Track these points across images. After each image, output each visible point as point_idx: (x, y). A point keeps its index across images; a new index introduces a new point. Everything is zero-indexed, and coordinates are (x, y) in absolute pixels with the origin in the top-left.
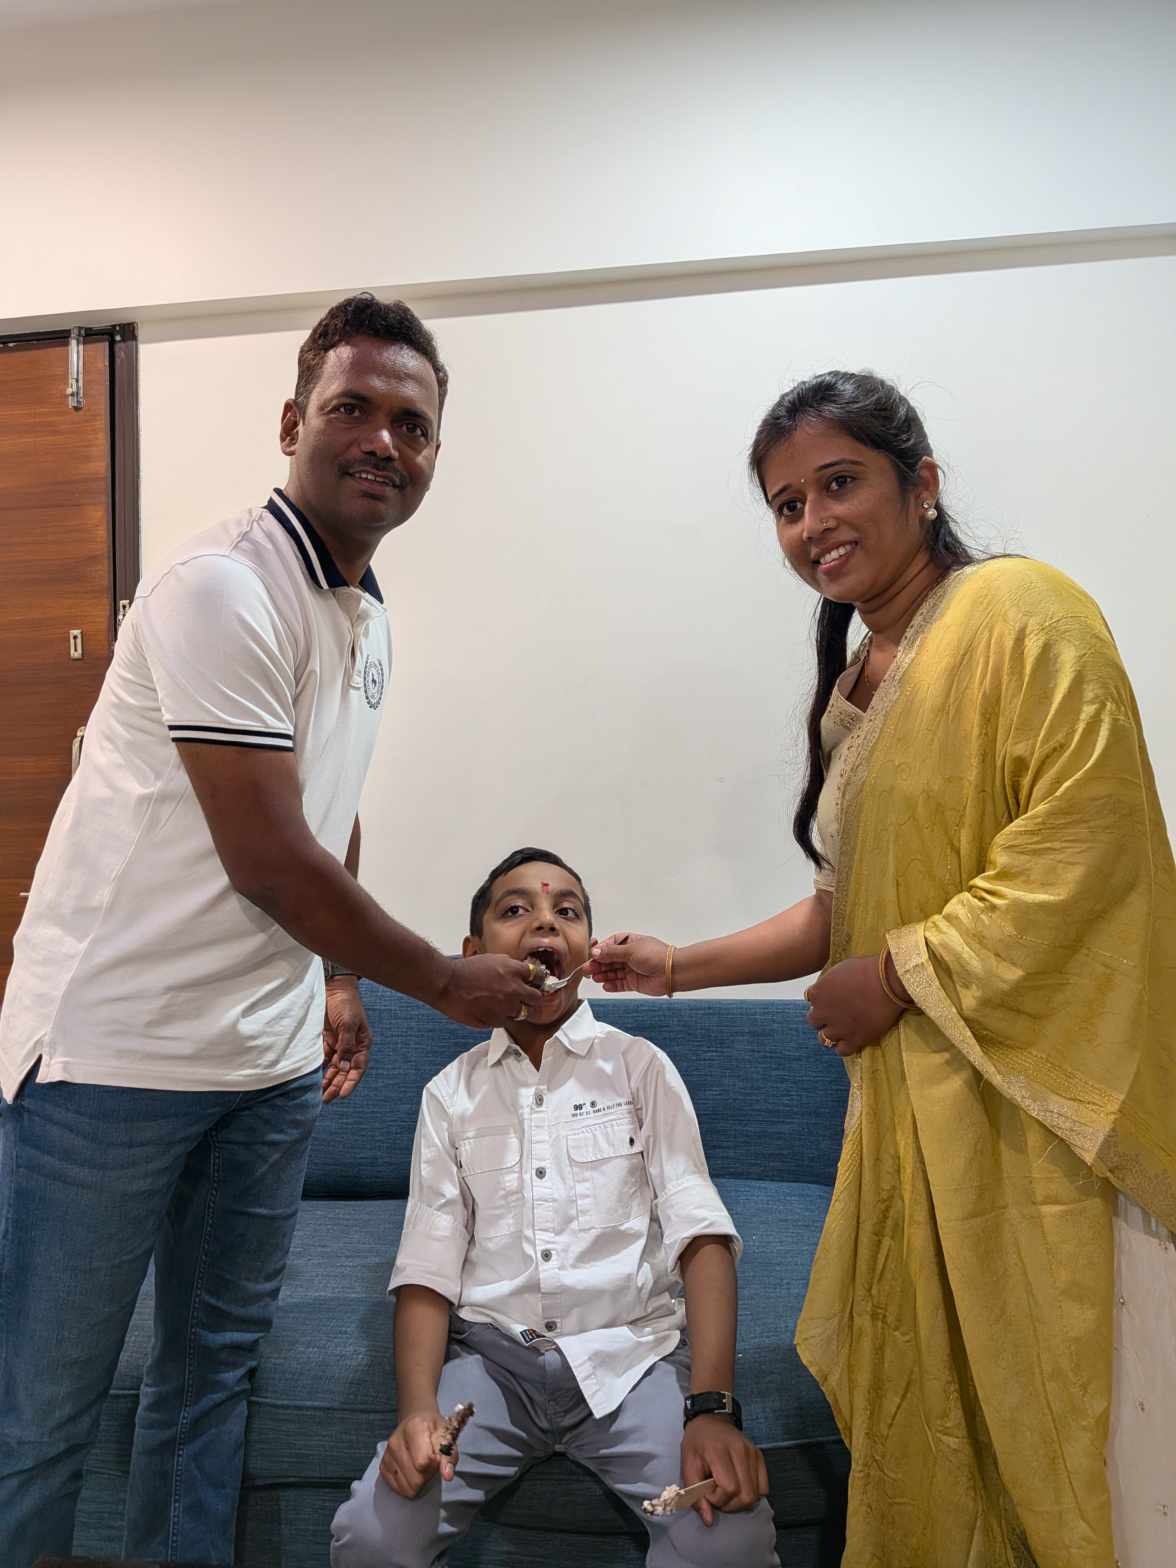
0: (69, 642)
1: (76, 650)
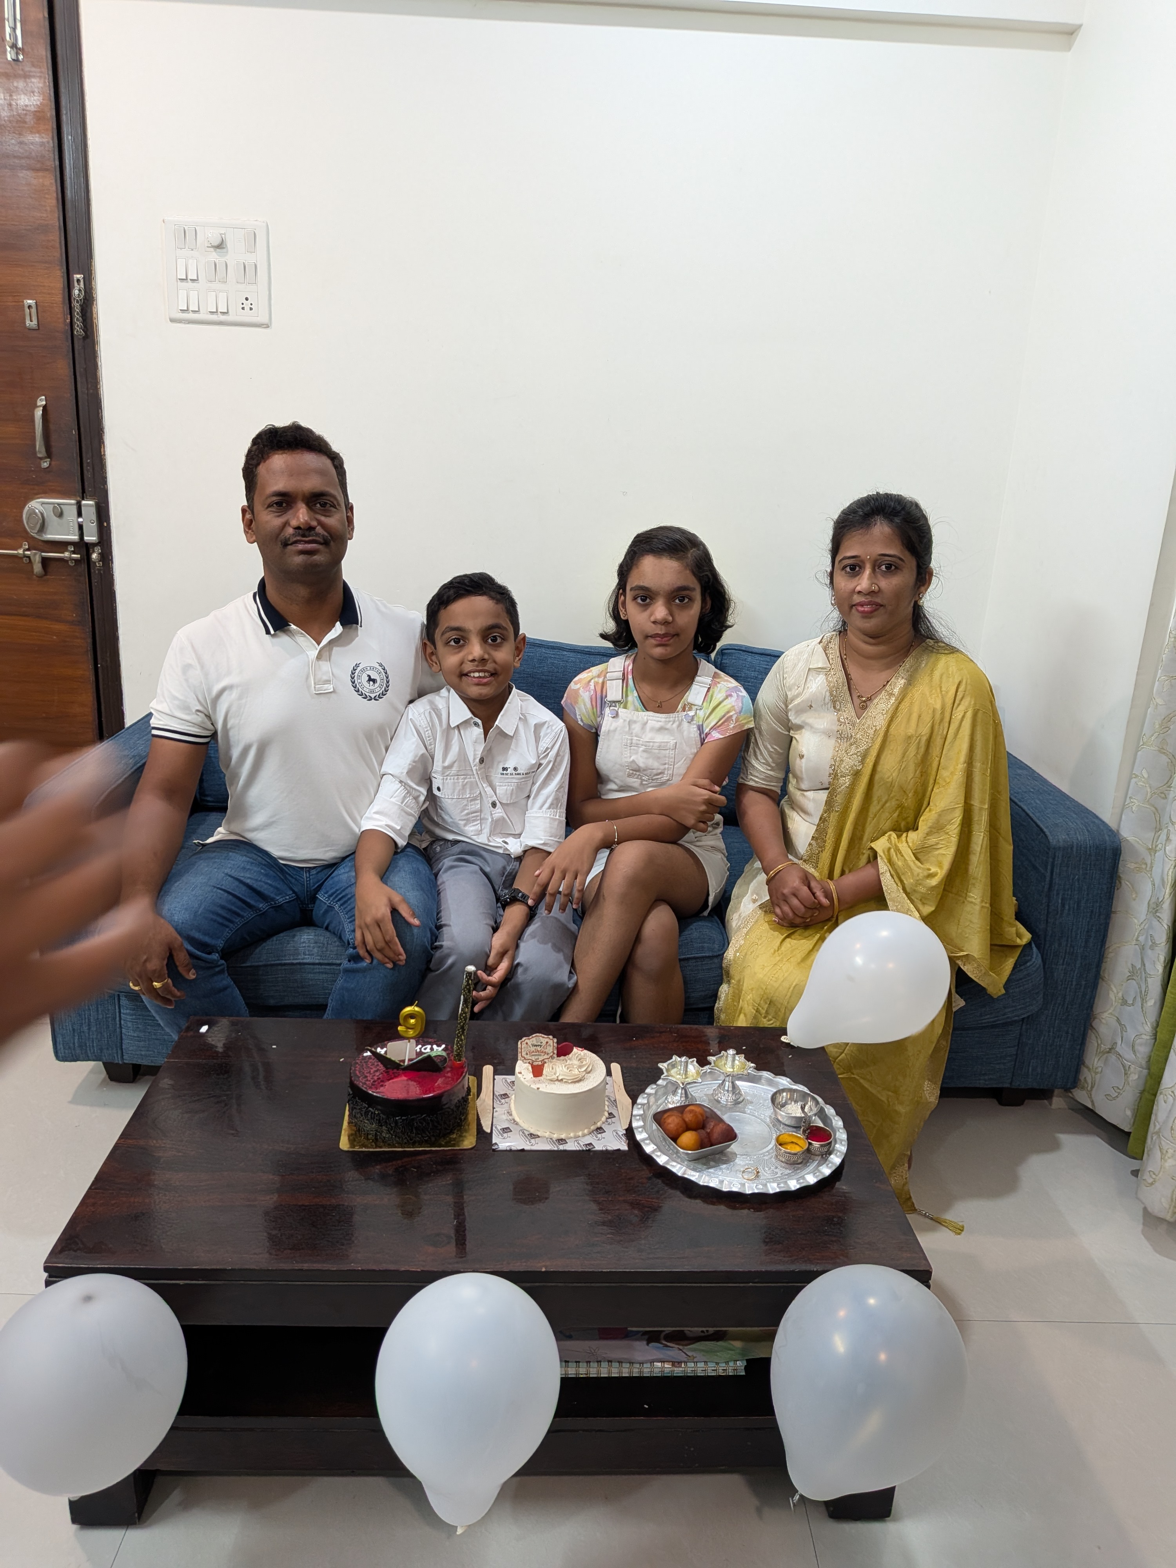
0: (24, 310)
1: (31, 321)
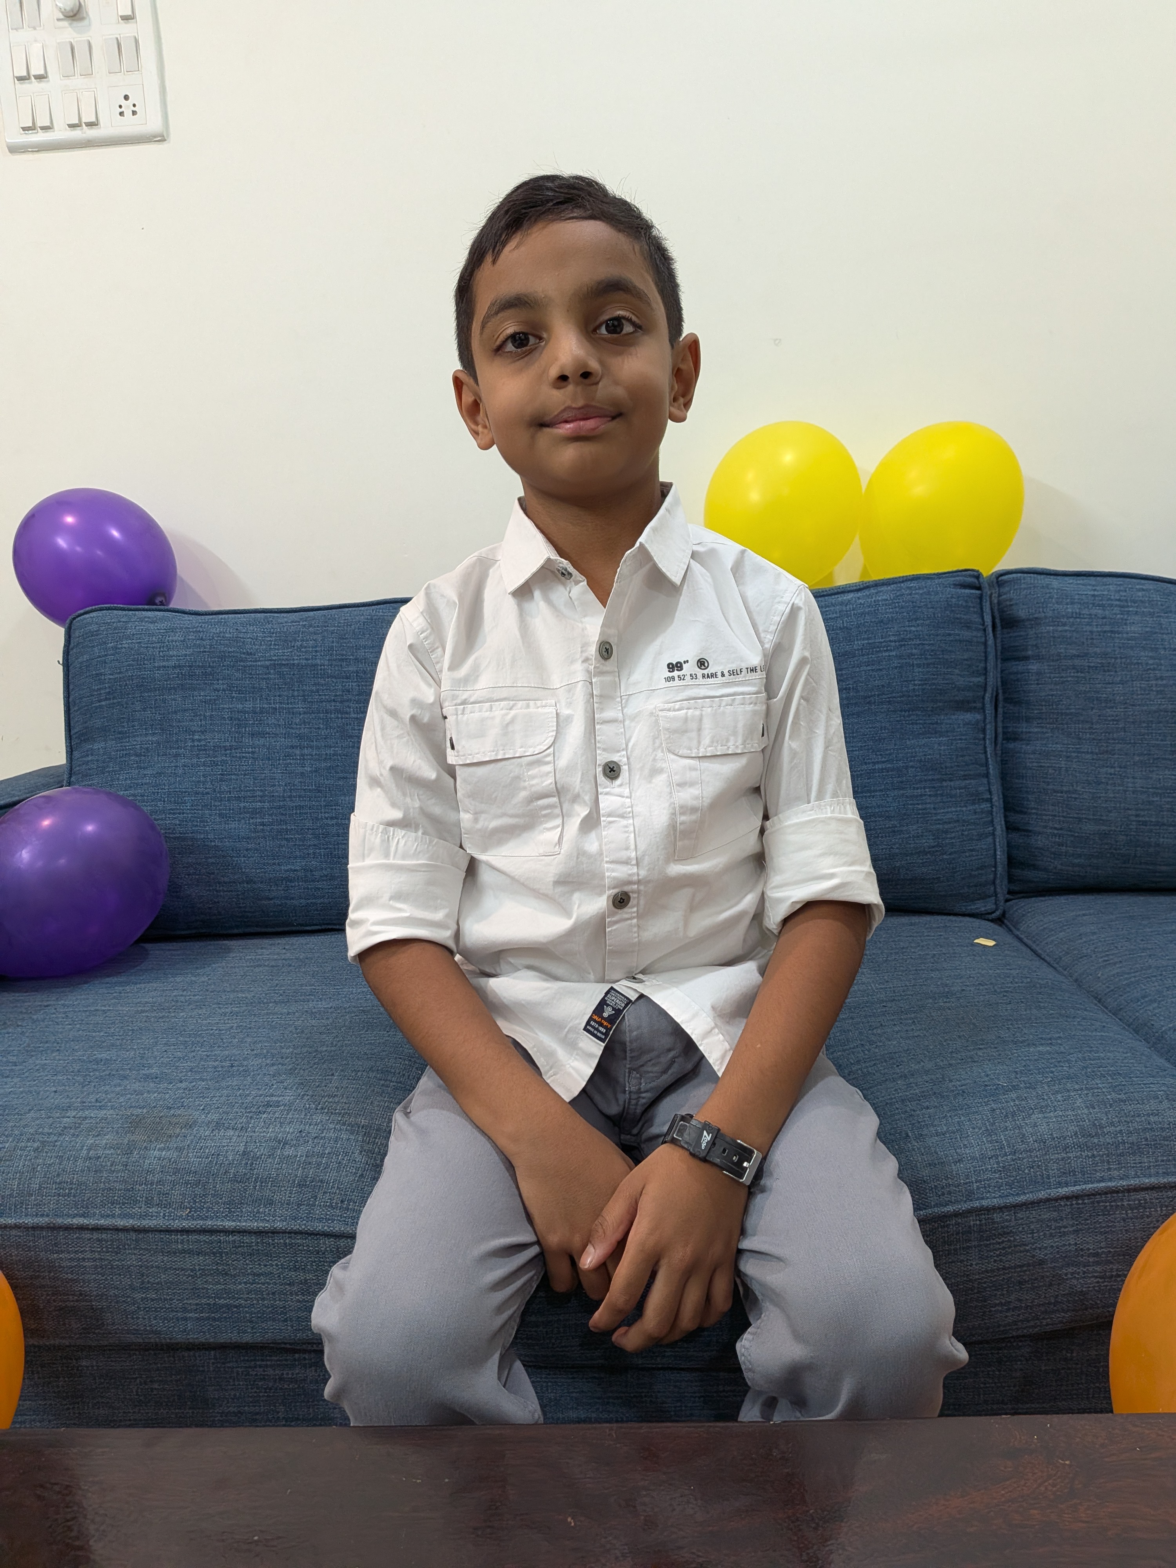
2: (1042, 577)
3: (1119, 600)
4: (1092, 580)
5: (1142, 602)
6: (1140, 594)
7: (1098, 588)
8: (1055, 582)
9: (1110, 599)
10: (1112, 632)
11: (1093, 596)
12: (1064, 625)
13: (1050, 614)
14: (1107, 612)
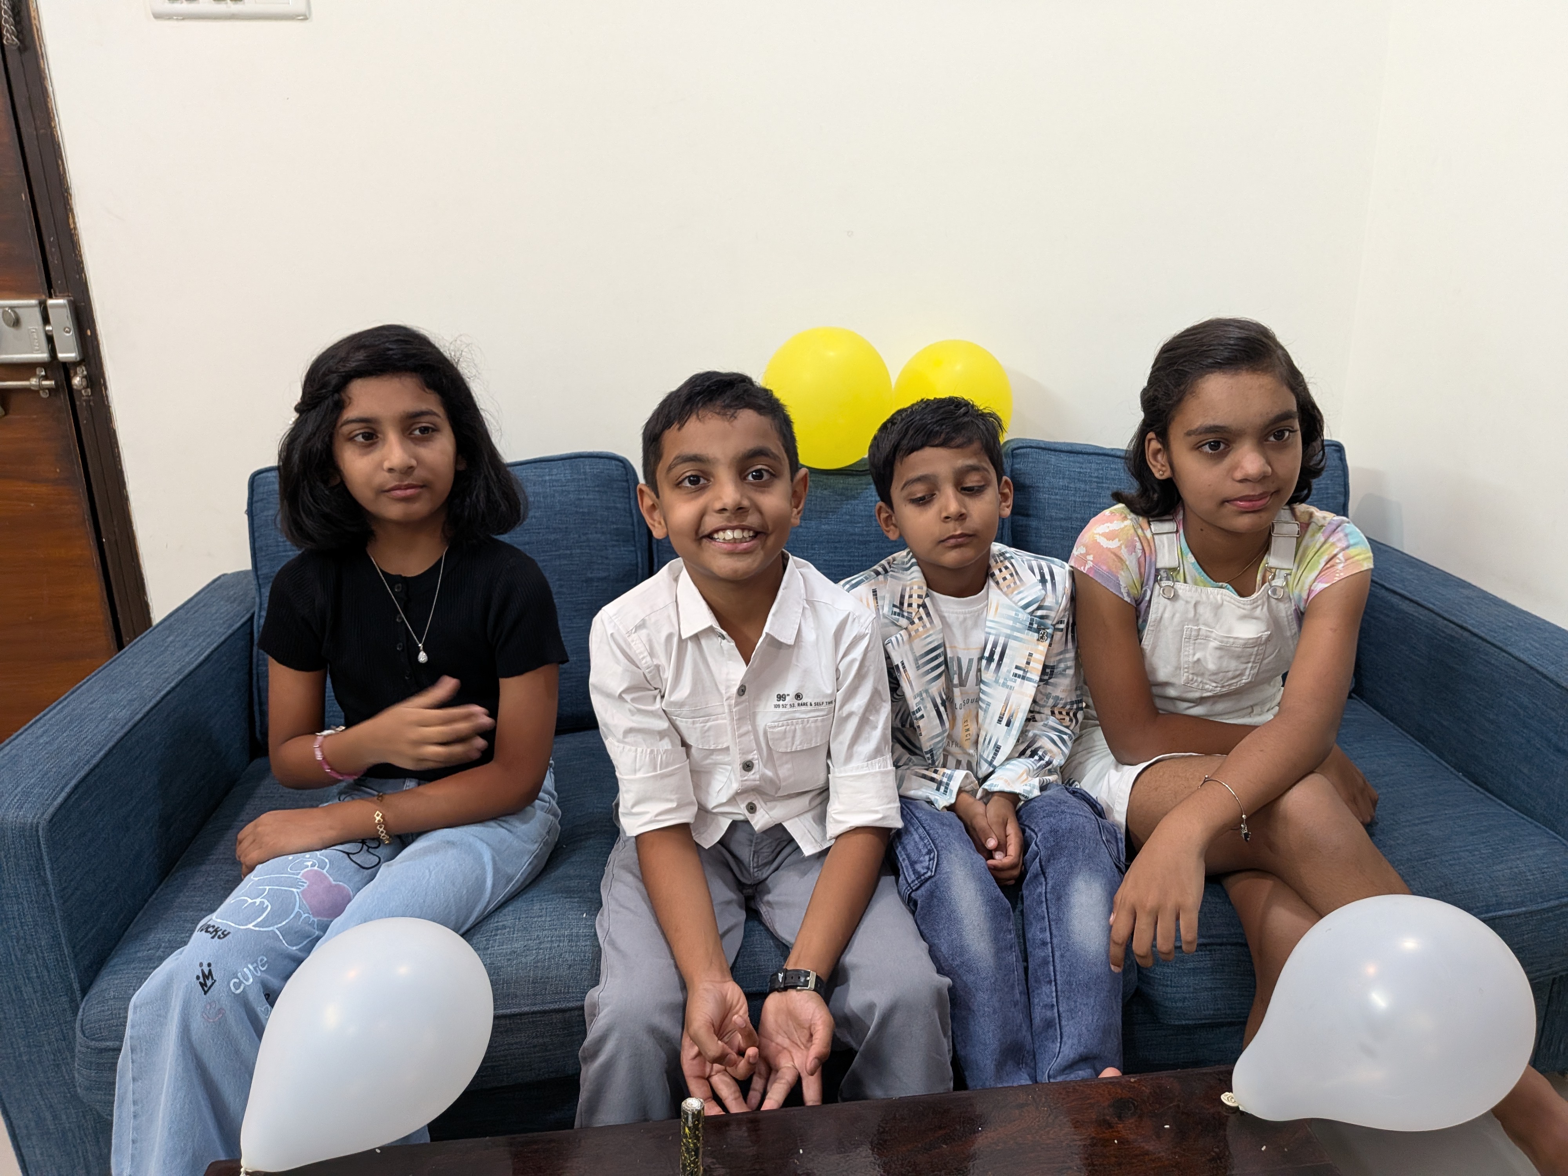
2: (1045, 452)
3: (1097, 477)
4: (1080, 458)
5: (1114, 479)
6: (1113, 472)
7: (1084, 466)
8: (1053, 458)
9: (1091, 476)
10: (1089, 502)
11: (1080, 473)
12: (1056, 494)
13: (1047, 485)
14: (1088, 487)
